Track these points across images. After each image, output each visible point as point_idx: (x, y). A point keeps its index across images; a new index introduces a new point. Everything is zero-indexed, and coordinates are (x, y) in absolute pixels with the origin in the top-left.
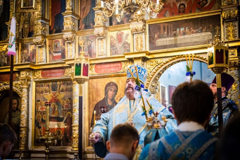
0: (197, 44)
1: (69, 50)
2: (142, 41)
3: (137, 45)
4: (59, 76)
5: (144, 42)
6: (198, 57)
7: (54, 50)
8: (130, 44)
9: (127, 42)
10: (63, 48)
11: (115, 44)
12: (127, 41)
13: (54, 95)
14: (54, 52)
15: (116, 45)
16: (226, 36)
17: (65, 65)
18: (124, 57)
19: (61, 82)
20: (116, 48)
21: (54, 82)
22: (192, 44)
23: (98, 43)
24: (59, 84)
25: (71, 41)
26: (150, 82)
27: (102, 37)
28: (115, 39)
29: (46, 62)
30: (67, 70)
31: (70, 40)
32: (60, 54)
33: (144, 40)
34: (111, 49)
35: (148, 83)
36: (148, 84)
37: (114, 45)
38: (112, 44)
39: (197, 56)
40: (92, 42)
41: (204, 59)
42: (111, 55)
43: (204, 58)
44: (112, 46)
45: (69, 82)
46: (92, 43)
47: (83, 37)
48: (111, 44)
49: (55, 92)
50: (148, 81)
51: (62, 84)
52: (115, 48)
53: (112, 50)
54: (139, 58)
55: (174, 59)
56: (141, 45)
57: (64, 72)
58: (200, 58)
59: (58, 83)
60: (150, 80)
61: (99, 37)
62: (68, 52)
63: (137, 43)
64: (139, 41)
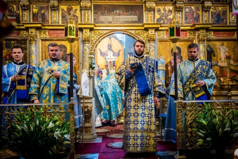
0: (128, 23)
1: (23, 15)
2: (88, 16)
3: (85, 18)
4: (14, 36)
5: (90, 17)
6: (128, 32)
7: (8, 14)
8: (78, 17)
9: (76, 15)
10: (18, 12)
11: (65, 15)
12: (75, 14)
13: (8, 52)
14: (8, 15)
15: (66, 17)
16: (146, 20)
17: (21, 27)
19: (15, 42)
20: (67, 19)
21: (8, 41)
22: (124, 22)
23: (51, 13)
24: (13, 43)
26: (93, 46)
27: (56, 9)
28: (65, 12)
30: (22, 32)
31: (26, 7)
32: (15, 18)
33: (90, 15)
34: (63, 19)
35: (92, 47)
36: (92, 48)
37: (64, 16)
38: (63, 15)
39: (128, 31)
40: (45, 11)
41: (132, 34)
42: (62, 24)
43: (132, 33)
44: (63, 17)
45: (23, 42)
46: (46, 12)
47: (36, 6)
48: (62, 15)
49: (9, 49)
50: (92, 46)
51: (16, 43)
52: (65, 18)
53: (63, 20)
54: (88, 28)
55: (112, 32)
56: (88, 19)
57: (19, 34)
58: (130, 33)
59: (12, 42)
60: (94, 45)
61: (54, 8)
62: (23, 17)
63: (85, 17)
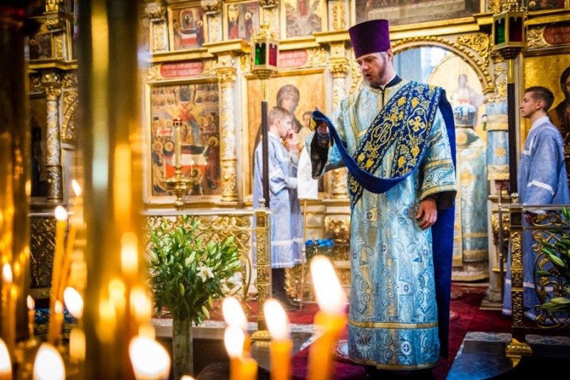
0: (439, 18)
1: (210, 28)
2: (343, 13)
3: (336, 20)
4: (194, 75)
5: (347, 15)
6: (439, 42)
7: (182, 28)
8: (321, 19)
9: (316, 16)
10: (200, 24)
11: (294, 18)
12: (315, 12)
13: (185, 108)
14: (183, 32)
15: (296, 21)
16: (487, 5)
17: (205, 55)
18: (314, 40)
19: (197, 86)
20: (297, 26)
21: (184, 85)
22: (430, 19)
23: (264, 16)
24: (194, 89)
25: (215, 12)
26: (356, 83)
27: (272, 6)
28: (294, 9)
29: (169, 50)
30: (208, 64)
31: (214, 10)
32: (194, 36)
33: (347, 10)
34: (289, 26)
35: (354, 85)
36: (353, 87)
37: (292, 19)
38: (290, 18)
39: (439, 39)
40: (252, 14)
41: (451, 45)
42: (287, 37)
43: (451, 42)
44: (290, 21)
45: (212, 85)
46: (254, 15)
47: (235, 6)
48: (287, 17)
49: (186, 103)
50: (354, 83)
51: (198, 89)
52: (294, 25)
53: (289, 30)
54: (340, 42)
55: (399, 44)
56: (343, 21)
57: (202, 68)
58: (444, 43)
59: (192, 87)
60: (358, 81)
61: (267, 5)
62: (210, 32)
63: (335, 16)
64: (339, 11)
